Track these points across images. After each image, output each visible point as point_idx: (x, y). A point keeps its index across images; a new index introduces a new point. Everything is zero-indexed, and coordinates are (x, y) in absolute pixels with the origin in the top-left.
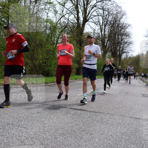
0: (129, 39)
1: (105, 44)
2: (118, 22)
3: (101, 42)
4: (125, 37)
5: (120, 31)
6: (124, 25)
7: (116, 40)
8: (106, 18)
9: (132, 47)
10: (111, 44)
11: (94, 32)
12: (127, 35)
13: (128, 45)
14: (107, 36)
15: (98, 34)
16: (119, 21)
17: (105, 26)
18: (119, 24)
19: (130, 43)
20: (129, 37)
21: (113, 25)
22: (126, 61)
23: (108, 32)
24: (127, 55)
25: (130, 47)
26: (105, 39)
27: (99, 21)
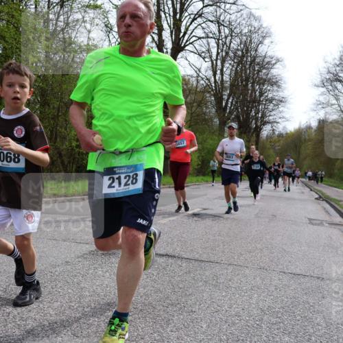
0: (278, 91)
1: (224, 104)
2: (253, 53)
3: (213, 99)
4: (269, 88)
5: (258, 73)
6: (267, 60)
7: (249, 95)
8: (225, 43)
9: (285, 109)
10: (236, 102)
11: (198, 76)
12: (274, 83)
13: (275, 105)
14: (227, 85)
15: (207, 79)
16: (256, 50)
17: (223, 62)
18: (255, 58)
19: (281, 101)
20: (279, 87)
21: (240, 60)
22: (271, 142)
23: (230, 75)
24: (274, 128)
25: (281, 109)
26: (222, 92)
27: (209, 51)
